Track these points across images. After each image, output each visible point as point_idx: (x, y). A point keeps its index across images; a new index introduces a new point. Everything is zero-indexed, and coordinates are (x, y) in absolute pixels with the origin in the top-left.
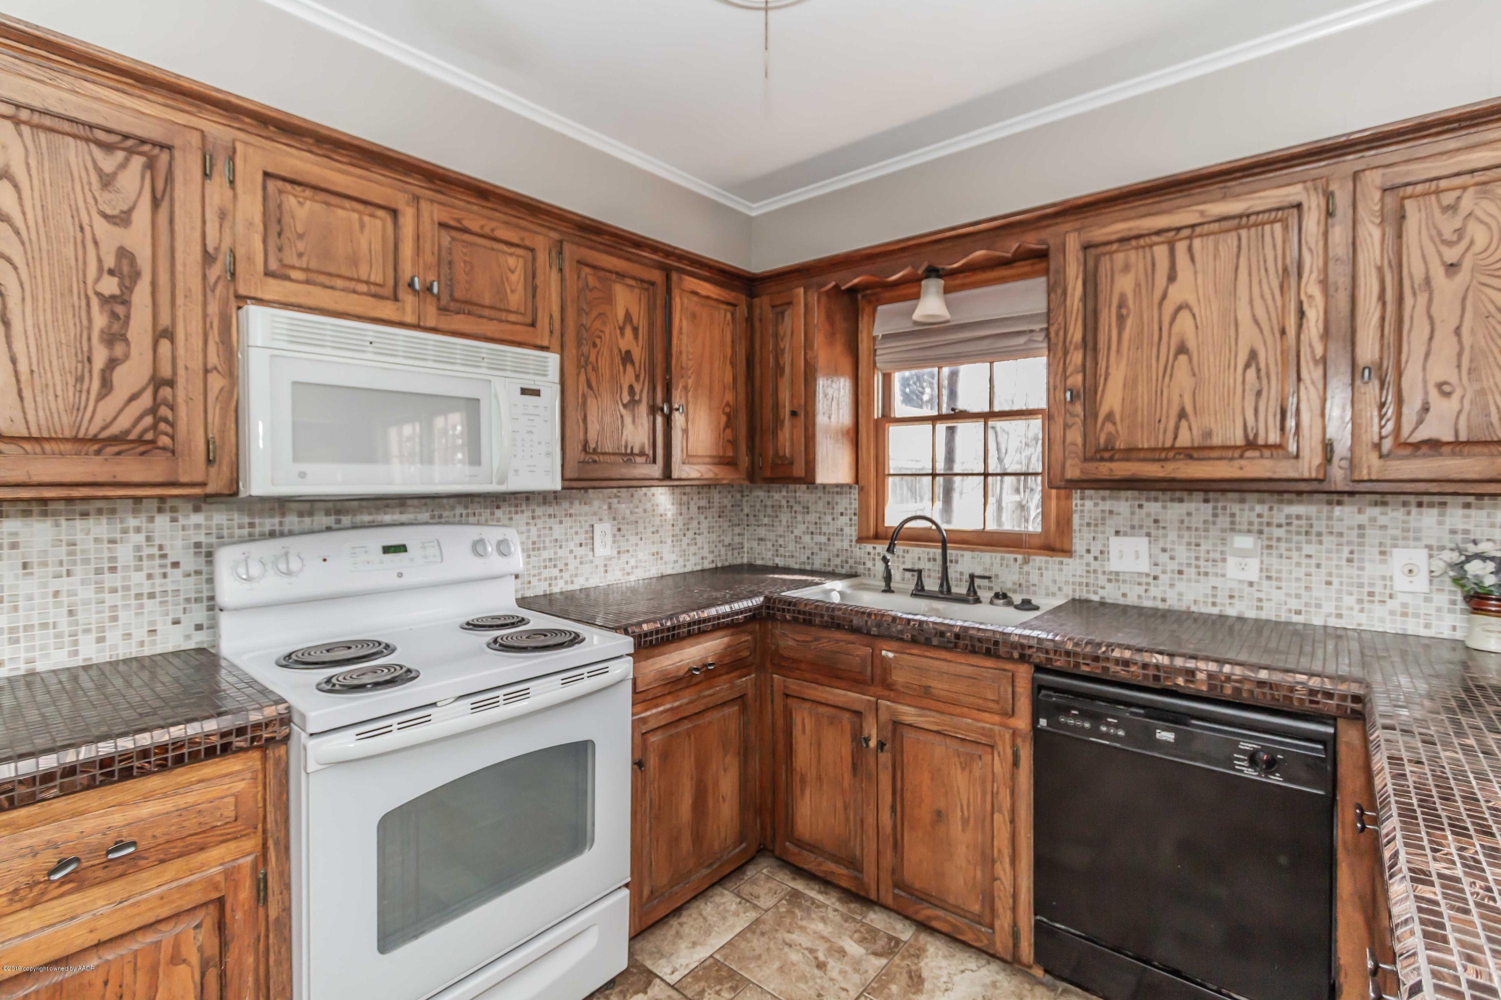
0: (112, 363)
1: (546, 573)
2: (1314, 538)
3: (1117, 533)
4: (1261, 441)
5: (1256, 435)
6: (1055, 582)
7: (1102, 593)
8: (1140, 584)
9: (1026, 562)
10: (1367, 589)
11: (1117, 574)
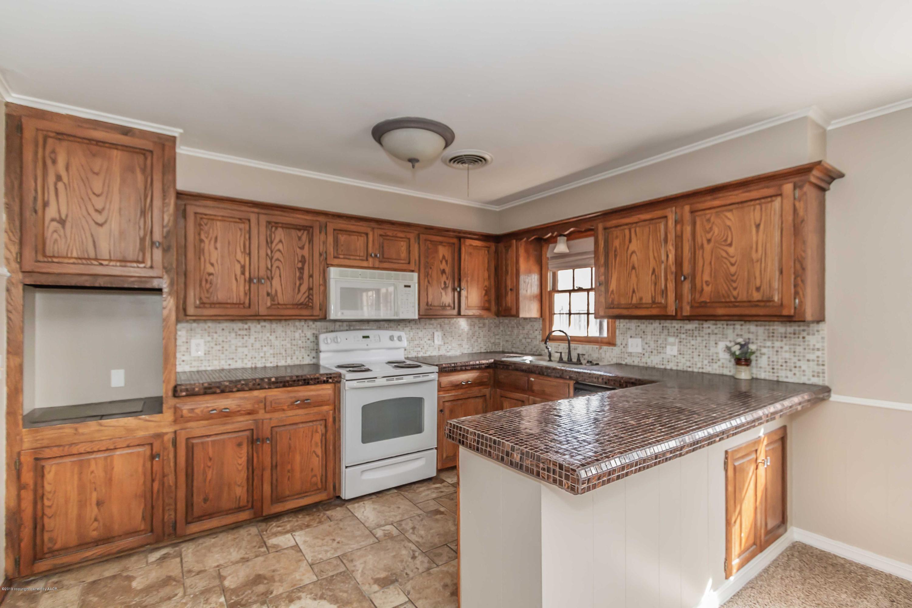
0: (300, 285)
1: (416, 349)
2: (694, 338)
3: (631, 337)
4: (656, 301)
5: (655, 299)
6: (610, 357)
7: (626, 361)
8: (639, 357)
9: (600, 348)
10: (711, 358)
11: (631, 353)
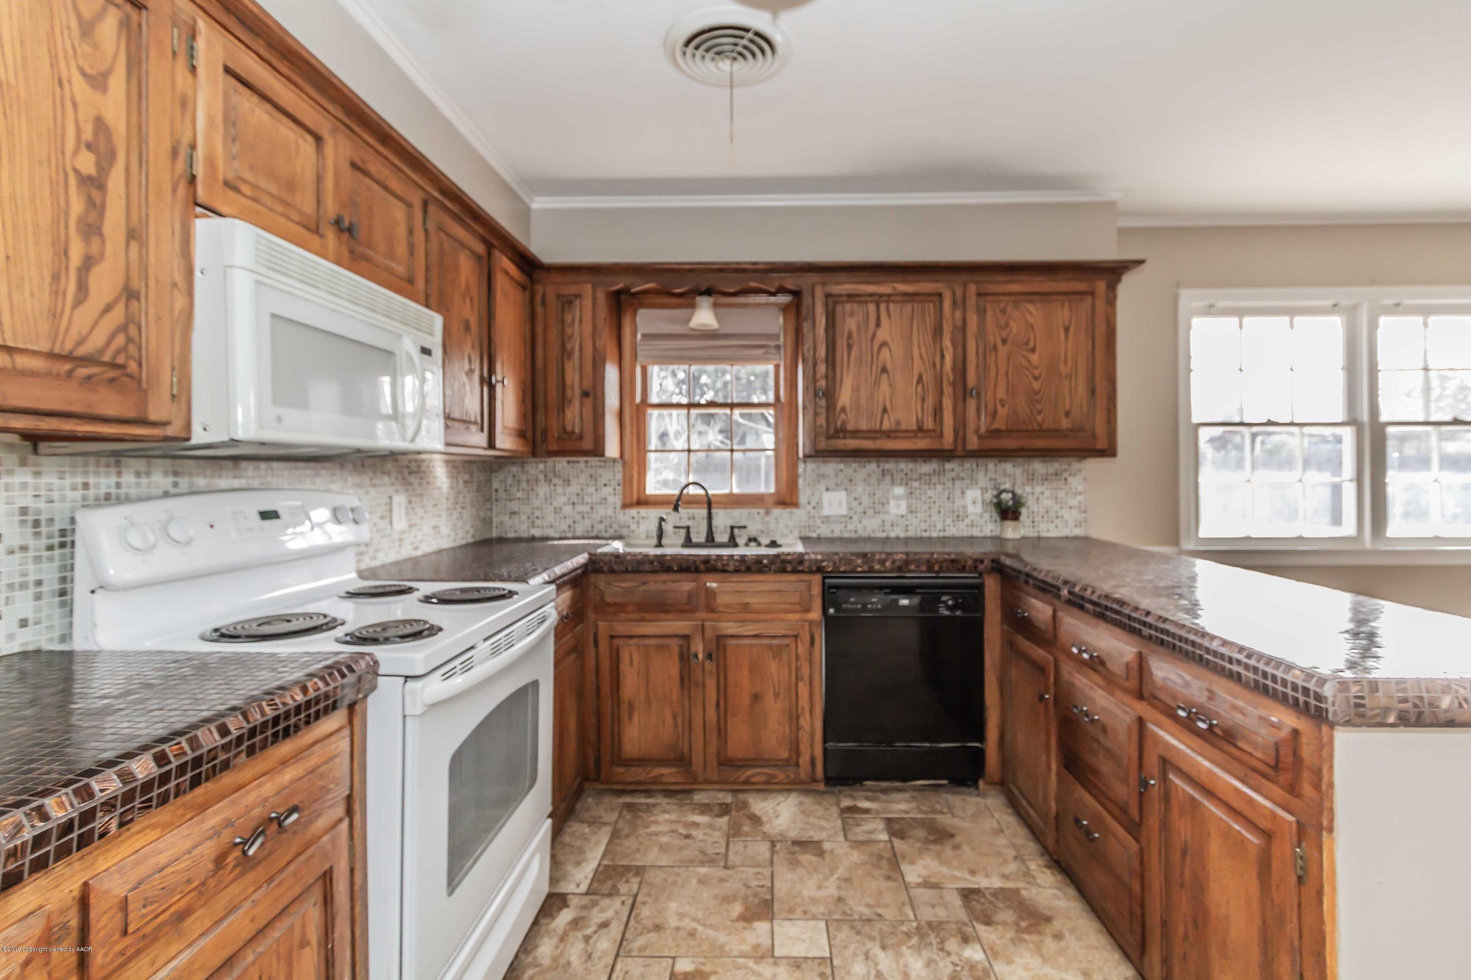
0: (88, 263)
2: (932, 486)
3: (827, 489)
4: (925, 427)
5: (923, 423)
6: (787, 526)
7: (818, 531)
8: (841, 523)
9: (767, 513)
10: (956, 514)
11: (828, 517)
